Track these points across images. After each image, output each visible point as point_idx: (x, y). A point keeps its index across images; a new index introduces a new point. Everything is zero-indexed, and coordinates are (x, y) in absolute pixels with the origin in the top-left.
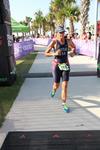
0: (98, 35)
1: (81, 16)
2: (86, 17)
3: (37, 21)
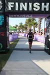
0: (45, 34)
1: (38, 26)
2: (40, 26)
3: (20, 26)
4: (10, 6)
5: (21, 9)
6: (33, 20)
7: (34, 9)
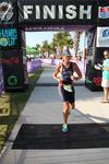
0: (85, 58)
1: (74, 45)
4: (26, 11)
5: (45, 17)
6: (67, 35)
7: (68, 16)
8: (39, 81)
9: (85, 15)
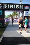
3: (10, 15)
8: (8, 25)
9: (21, 8)
